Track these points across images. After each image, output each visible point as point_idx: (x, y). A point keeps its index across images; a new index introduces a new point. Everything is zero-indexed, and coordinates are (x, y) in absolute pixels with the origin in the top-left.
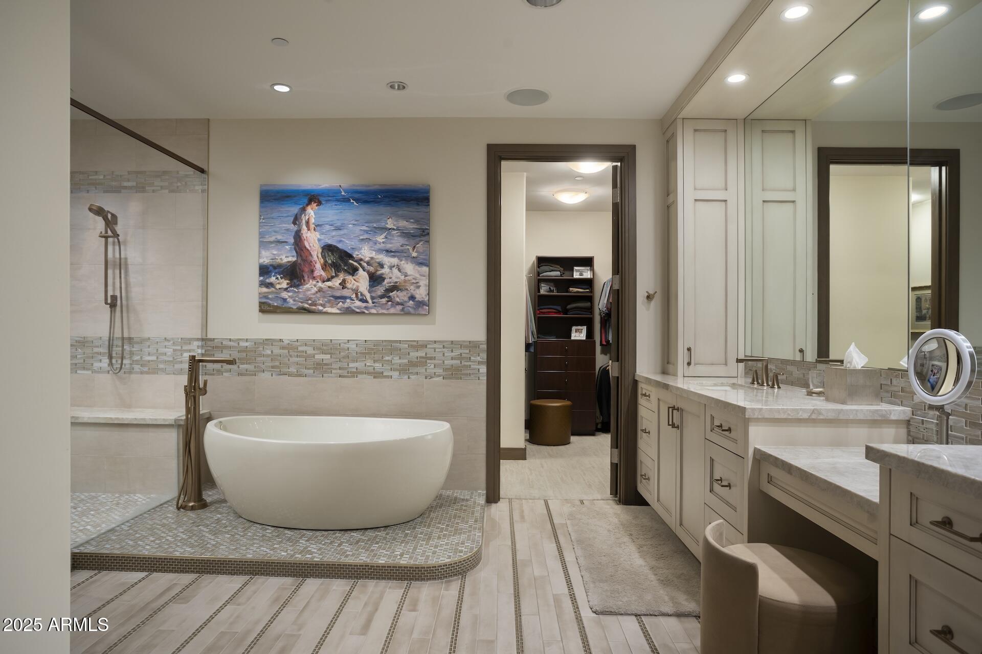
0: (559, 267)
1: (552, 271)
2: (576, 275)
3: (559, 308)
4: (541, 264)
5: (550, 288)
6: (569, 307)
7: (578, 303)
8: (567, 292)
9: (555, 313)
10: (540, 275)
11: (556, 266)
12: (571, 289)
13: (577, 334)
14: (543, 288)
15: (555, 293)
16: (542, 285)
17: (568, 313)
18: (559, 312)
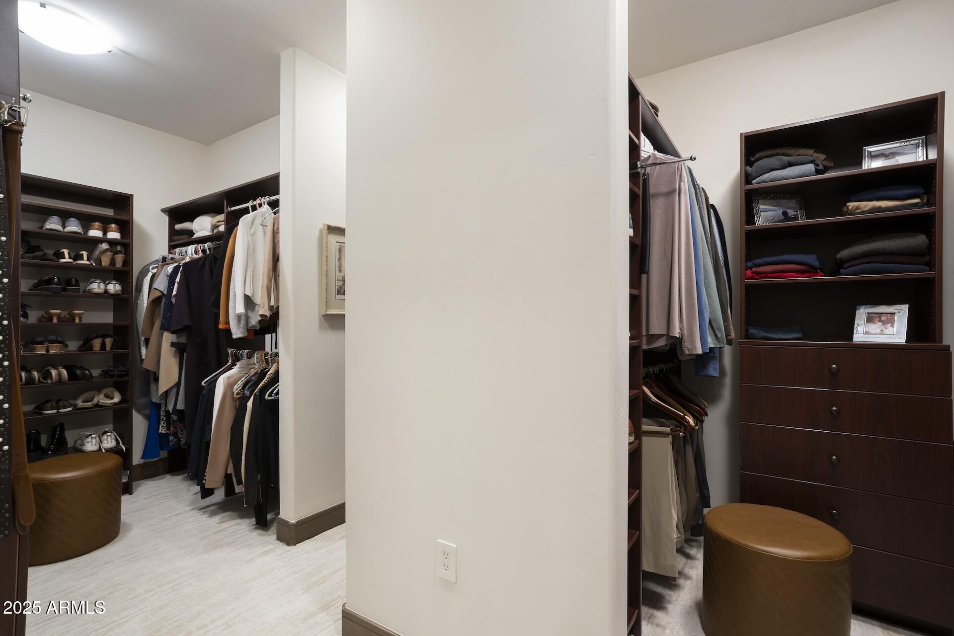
0: (811, 152)
1: (790, 165)
2: (871, 165)
3: (812, 259)
4: (758, 155)
5: (785, 214)
6: (844, 254)
7: (875, 241)
8: (841, 214)
9: (802, 272)
10: (754, 181)
11: (802, 151)
12: (851, 205)
13: (875, 328)
14: (762, 214)
15: (802, 221)
16: (761, 207)
17: (842, 271)
18: (811, 270)
